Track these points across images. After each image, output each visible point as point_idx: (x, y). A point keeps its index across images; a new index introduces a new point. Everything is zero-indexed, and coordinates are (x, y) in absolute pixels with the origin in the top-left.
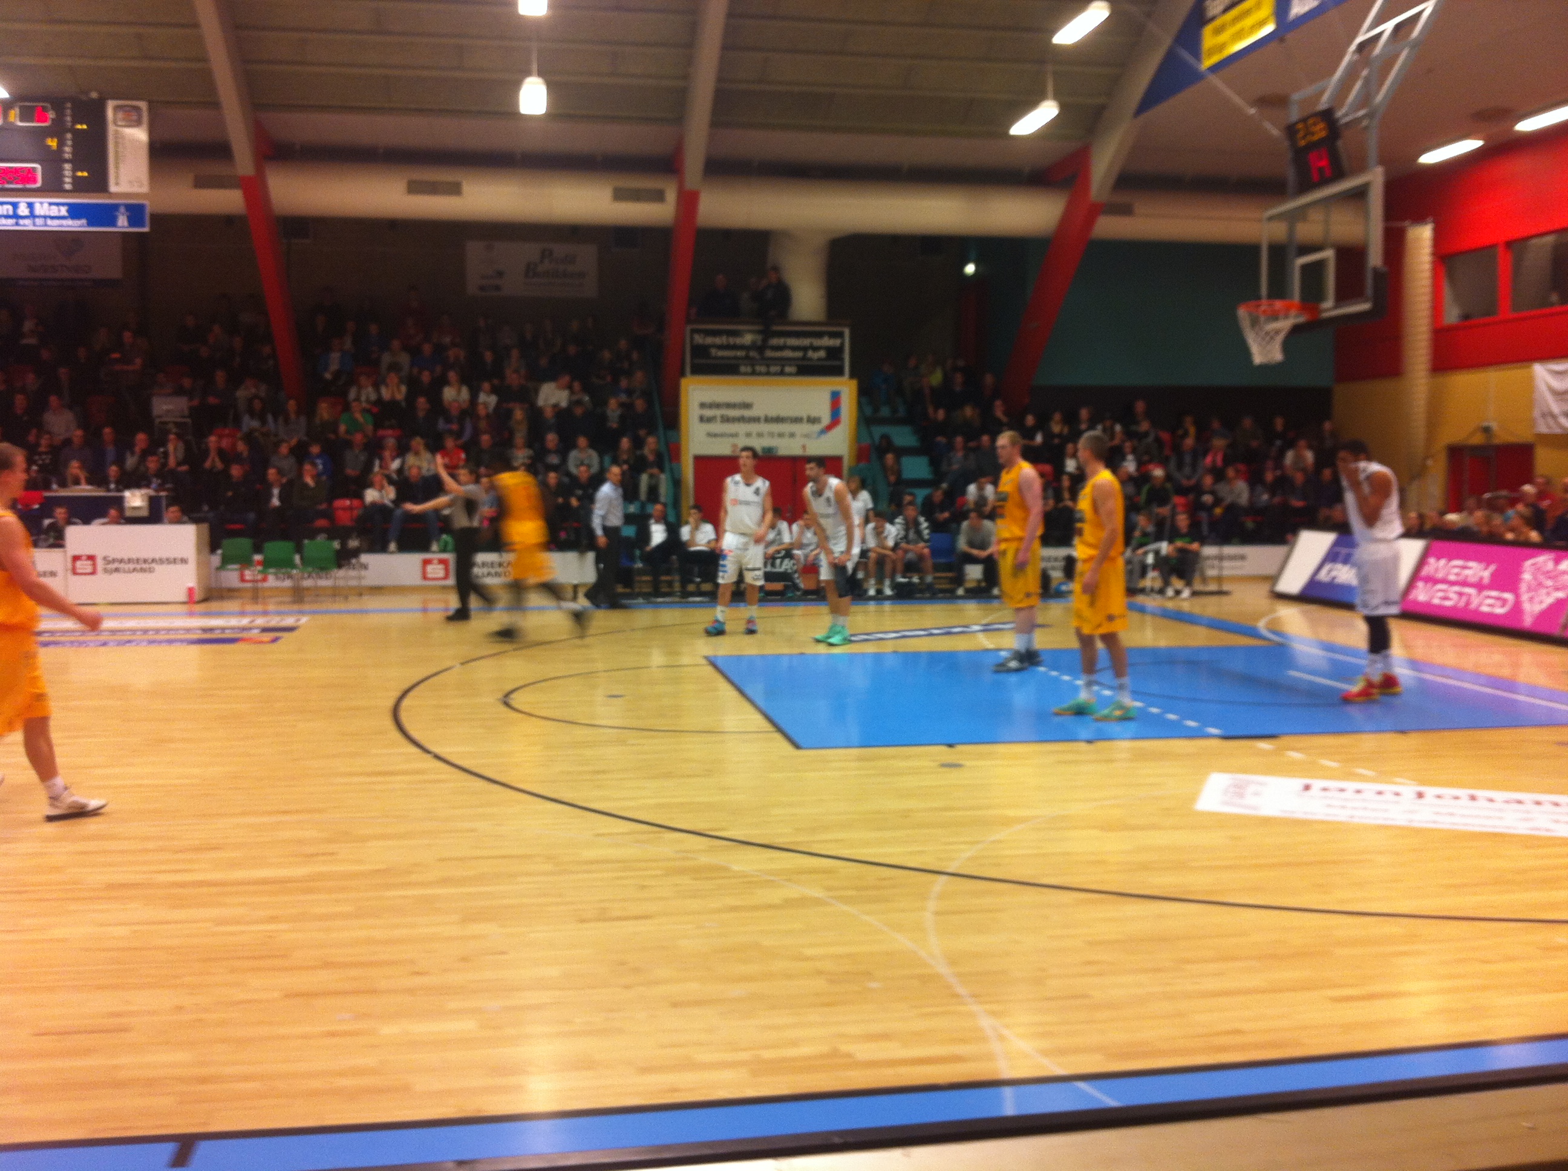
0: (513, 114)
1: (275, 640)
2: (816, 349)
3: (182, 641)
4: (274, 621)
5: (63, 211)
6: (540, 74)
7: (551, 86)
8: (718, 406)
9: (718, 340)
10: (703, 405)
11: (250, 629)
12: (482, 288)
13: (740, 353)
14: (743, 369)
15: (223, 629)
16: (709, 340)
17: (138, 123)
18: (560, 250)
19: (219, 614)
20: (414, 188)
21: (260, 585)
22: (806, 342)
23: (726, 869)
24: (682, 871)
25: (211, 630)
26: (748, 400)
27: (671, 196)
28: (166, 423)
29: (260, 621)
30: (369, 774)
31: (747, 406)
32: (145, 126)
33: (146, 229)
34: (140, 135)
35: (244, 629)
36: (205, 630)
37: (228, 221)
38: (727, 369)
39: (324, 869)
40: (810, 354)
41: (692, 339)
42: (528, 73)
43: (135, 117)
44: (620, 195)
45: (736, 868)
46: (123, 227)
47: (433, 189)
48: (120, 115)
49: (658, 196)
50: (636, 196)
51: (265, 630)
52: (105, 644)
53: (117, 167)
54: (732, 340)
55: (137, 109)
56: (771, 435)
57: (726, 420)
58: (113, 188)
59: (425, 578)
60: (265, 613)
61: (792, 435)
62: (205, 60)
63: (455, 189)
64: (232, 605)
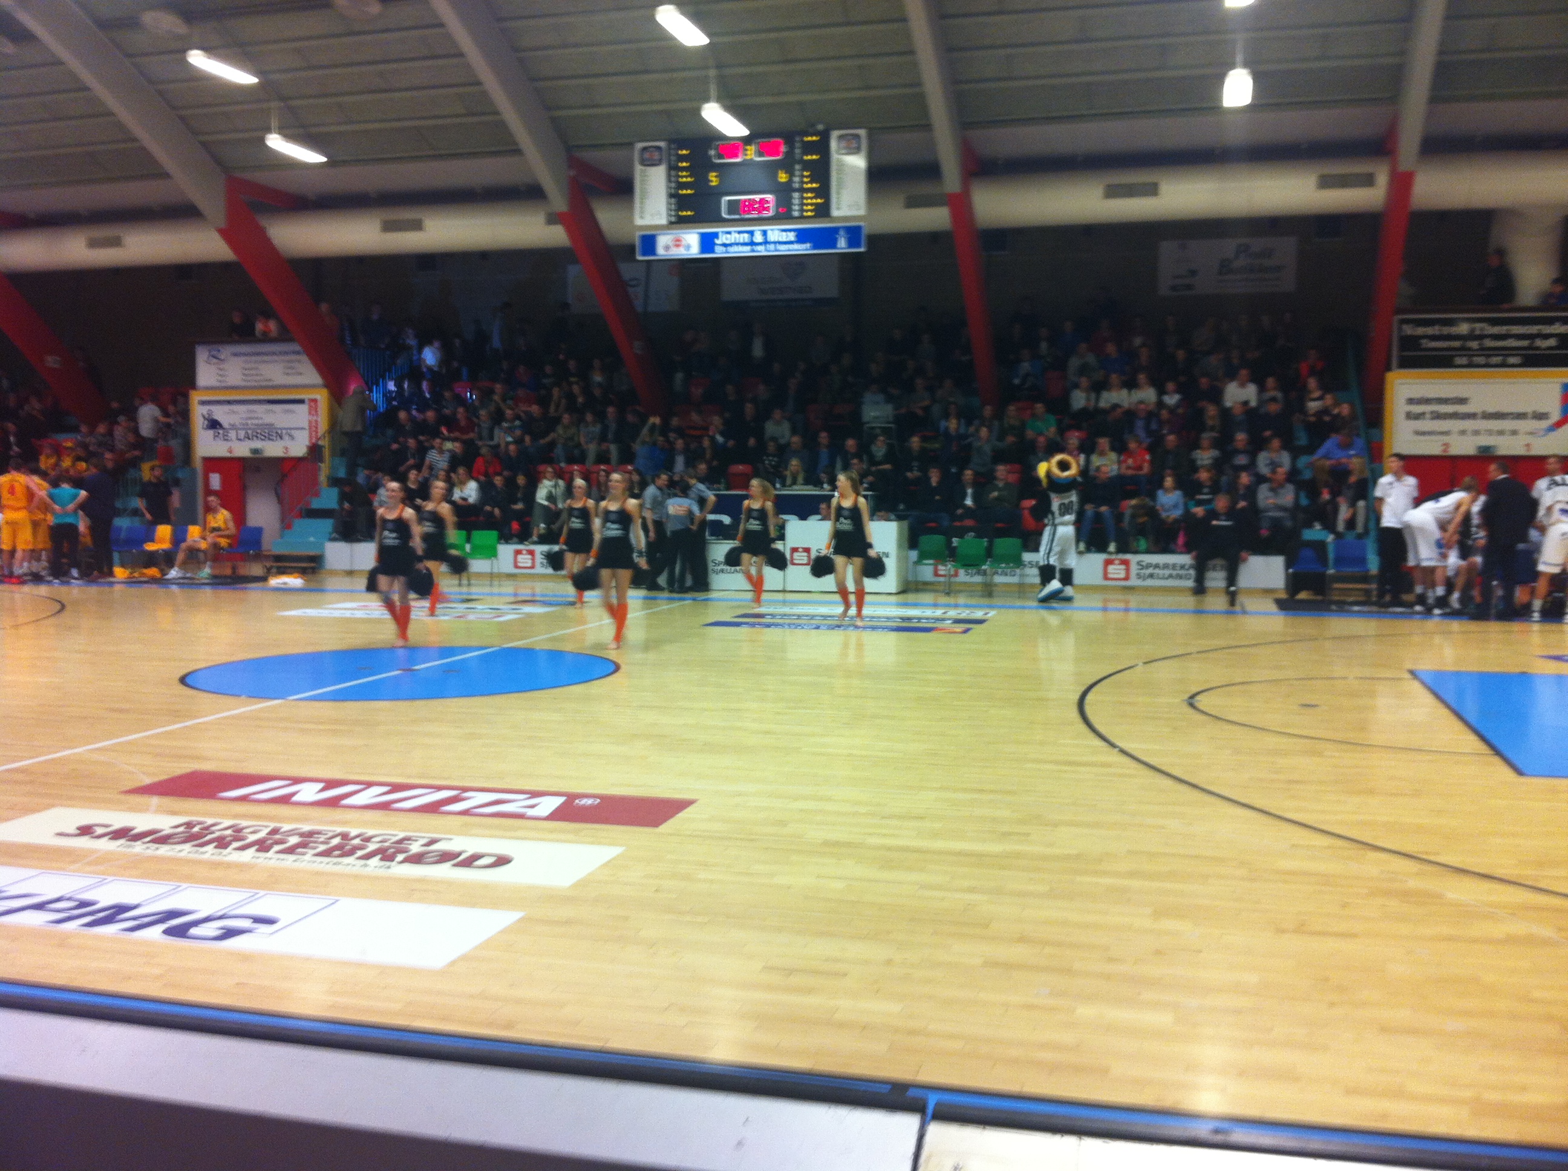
0: (1216, 108)
1: (966, 631)
2: (1547, 337)
3: (883, 628)
4: (965, 614)
5: (792, 236)
6: (1246, 65)
7: (1257, 77)
8: (1427, 401)
9: (1429, 331)
10: (1411, 401)
11: (943, 620)
12: (1174, 288)
13: (1457, 344)
14: (1459, 361)
15: (919, 619)
16: (1420, 331)
17: (856, 151)
18: (1258, 244)
19: (915, 605)
20: (1112, 192)
21: (953, 579)
22: (1534, 329)
23: (1440, 896)
24: (1388, 893)
25: (909, 619)
26: (1464, 395)
27: (1382, 179)
28: (873, 428)
29: (953, 613)
30: (1057, 763)
31: (1462, 401)
32: (863, 153)
33: (862, 250)
34: (858, 162)
35: (937, 620)
36: (904, 619)
37: (934, 238)
38: (1441, 361)
39: (1018, 848)
40: (1539, 343)
41: (1400, 329)
42: (1232, 66)
43: (855, 145)
44: (1325, 183)
45: (1451, 895)
46: (842, 248)
47: (1130, 191)
48: (843, 144)
49: (1368, 181)
50: (1343, 182)
51: (957, 621)
52: (818, 628)
53: (838, 193)
54: (1446, 330)
55: (857, 137)
56: (1490, 432)
57: (1437, 416)
58: (835, 213)
59: (1106, 578)
60: (956, 606)
61: (1514, 433)
62: (919, 84)
63: (1152, 190)
64: (927, 598)
